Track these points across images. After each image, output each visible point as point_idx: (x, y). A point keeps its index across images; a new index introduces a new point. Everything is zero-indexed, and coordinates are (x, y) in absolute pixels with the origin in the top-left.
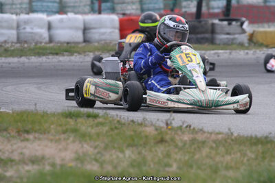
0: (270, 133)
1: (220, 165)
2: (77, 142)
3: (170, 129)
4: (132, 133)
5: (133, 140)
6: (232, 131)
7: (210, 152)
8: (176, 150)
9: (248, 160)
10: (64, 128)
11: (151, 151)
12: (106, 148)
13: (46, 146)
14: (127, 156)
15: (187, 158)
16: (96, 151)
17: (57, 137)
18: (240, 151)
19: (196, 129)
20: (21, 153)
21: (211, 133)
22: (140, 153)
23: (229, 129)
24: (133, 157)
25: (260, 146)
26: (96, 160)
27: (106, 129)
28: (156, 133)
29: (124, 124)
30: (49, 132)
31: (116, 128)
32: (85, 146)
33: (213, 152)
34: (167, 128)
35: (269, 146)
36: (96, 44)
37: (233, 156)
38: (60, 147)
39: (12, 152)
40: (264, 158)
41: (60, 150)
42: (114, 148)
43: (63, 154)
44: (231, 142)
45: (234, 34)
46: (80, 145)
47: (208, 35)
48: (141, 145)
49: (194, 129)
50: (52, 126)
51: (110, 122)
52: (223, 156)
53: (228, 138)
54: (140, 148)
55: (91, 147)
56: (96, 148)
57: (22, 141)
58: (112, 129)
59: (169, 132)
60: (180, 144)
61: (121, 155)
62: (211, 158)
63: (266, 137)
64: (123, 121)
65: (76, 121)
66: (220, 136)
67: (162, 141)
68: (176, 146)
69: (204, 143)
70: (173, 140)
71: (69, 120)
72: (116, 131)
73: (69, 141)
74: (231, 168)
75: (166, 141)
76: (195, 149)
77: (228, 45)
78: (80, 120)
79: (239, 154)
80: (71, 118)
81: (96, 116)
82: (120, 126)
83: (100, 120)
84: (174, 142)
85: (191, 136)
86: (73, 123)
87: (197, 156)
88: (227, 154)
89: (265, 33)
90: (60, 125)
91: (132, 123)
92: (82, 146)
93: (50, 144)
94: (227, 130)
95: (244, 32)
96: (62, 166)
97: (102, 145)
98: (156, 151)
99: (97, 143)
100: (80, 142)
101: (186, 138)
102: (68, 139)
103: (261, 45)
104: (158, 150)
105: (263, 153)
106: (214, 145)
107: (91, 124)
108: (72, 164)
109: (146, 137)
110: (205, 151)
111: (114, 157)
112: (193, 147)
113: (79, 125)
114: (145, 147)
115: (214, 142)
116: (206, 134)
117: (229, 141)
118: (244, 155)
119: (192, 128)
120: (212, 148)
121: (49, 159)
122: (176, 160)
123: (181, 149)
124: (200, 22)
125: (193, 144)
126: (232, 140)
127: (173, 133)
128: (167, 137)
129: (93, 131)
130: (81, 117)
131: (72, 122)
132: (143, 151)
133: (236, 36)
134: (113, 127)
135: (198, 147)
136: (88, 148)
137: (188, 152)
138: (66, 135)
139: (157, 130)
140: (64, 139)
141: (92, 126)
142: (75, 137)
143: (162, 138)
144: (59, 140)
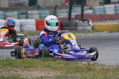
2: (53, 71)
4: (75, 66)
5: (77, 69)
6: (118, 65)
7: (113, 74)
8: (97, 73)
10: (45, 65)
11: (87, 74)
12: (67, 73)
15: (104, 76)
17: (43, 69)
19: (101, 64)
20: (31, 76)
21: (109, 66)
27: (63, 65)
29: (69, 63)
30: (38, 67)
31: (67, 65)
32: (57, 72)
34: (89, 64)
36: (26, 32)
38: (46, 73)
39: (27, 76)
42: (71, 73)
45: (86, 26)
46: (55, 72)
47: (74, 27)
50: (39, 65)
53: (118, 68)
54: (82, 73)
56: (62, 73)
57: (29, 71)
58: (65, 65)
59: (91, 66)
65: (48, 62)
66: (114, 67)
67: (90, 69)
68: (97, 71)
69: (108, 70)
70: (94, 69)
71: (44, 62)
73: (49, 71)
75: (91, 70)
76: (105, 72)
77: (83, 31)
80: (45, 61)
81: (55, 60)
85: (101, 67)
86: (47, 63)
87: (108, 75)
89: (99, 25)
90: (42, 64)
93: (41, 72)
94: (116, 64)
95: (90, 25)
97: (65, 72)
99: (62, 71)
101: (99, 68)
102: (48, 70)
103: (97, 31)
104: (90, 73)
107: (55, 63)
109: (82, 68)
113: (50, 64)
114: (84, 72)
115: (112, 69)
116: (107, 67)
119: (99, 64)
120: (112, 72)
123: (99, 73)
125: (104, 70)
133: (87, 27)
135: (107, 72)
136: (59, 73)
137: (103, 74)
138: (47, 68)
139: (84, 65)
140: (47, 70)
141: (56, 64)
142: (51, 69)
143: (90, 68)
144: (44, 70)
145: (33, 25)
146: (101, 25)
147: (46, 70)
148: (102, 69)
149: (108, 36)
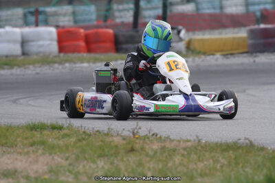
0: (240, 139)
1: (195, 172)
2: (47, 155)
3: (137, 138)
4: (100, 143)
5: (103, 150)
6: (200, 138)
7: (182, 160)
8: (148, 159)
9: (222, 167)
10: (31, 141)
11: (122, 160)
12: (77, 159)
13: (16, 159)
14: (100, 166)
15: (160, 166)
16: (68, 162)
17: (26, 150)
18: (212, 158)
19: (163, 137)
21: (179, 141)
22: (112, 163)
23: (197, 137)
24: (106, 167)
25: (231, 152)
26: (70, 172)
27: (73, 140)
28: (124, 142)
29: (90, 135)
30: (16, 146)
31: (84, 139)
32: (56, 158)
33: (185, 160)
34: (134, 137)
35: (240, 151)
36: (35, 57)
37: (206, 163)
38: (30, 159)
40: (237, 164)
41: (30, 162)
42: (86, 159)
43: (35, 167)
44: (201, 149)
46: (51, 157)
48: (112, 155)
49: (160, 137)
50: (19, 139)
51: (76, 133)
52: (196, 164)
53: (198, 146)
54: (112, 158)
55: (62, 158)
56: (67, 159)
58: (79, 140)
59: (137, 141)
60: (151, 153)
61: (94, 166)
62: (184, 166)
63: (235, 143)
64: (88, 132)
65: (41, 133)
66: (189, 144)
67: (132, 150)
68: (147, 155)
69: (174, 150)
70: (143, 149)
72: (84, 142)
73: (38, 154)
74: (206, 174)
75: (135, 150)
76: (166, 157)
78: (45, 132)
79: (211, 161)
80: (36, 130)
81: (60, 128)
82: (87, 137)
83: (66, 131)
84: (145, 151)
85: (160, 144)
86: (38, 136)
88: (199, 161)
90: (26, 138)
91: (97, 133)
92: (53, 159)
93: (19, 157)
94: (195, 137)
95: (181, 40)
96: (36, 178)
97: (73, 157)
98: (128, 160)
99: (67, 155)
100: (50, 154)
101: (155, 147)
102: (37, 152)
103: (198, 53)
104: (130, 159)
105: (235, 158)
106: (186, 153)
107: (57, 136)
108: (46, 177)
109: (116, 146)
110: (177, 159)
111: (87, 167)
112: (164, 155)
113: (45, 137)
114: (116, 157)
115: (184, 149)
116: (175, 142)
117: (199, 148)
118: (216, 161)
119: (158, 136)
120: (183, 155)
121: (22, 172)
122: (149, 169)
123: (152, 157)
124: (137, 31)
125: (164, 152)
126: (202, 147)
127: (141, 142)
128: (137, 146)
129: (61, 143)
130: (46, 129)
131: (37, 134)
132: (115, 161)
133: (174, 45)
134: (80, 138)
135: (170, 155)
136: (60, 160)
137: (160, 160)
138: (34, 147)
139: (124, 139)
140: (33, 151)
141: (58, 138)
142: (44, 149)
143: (132, 147)
144: (28, 153)
145: (52, 40)
146: (207, 40)
147: (31, 152)
148: (161, 149)
149: (218, 66)
